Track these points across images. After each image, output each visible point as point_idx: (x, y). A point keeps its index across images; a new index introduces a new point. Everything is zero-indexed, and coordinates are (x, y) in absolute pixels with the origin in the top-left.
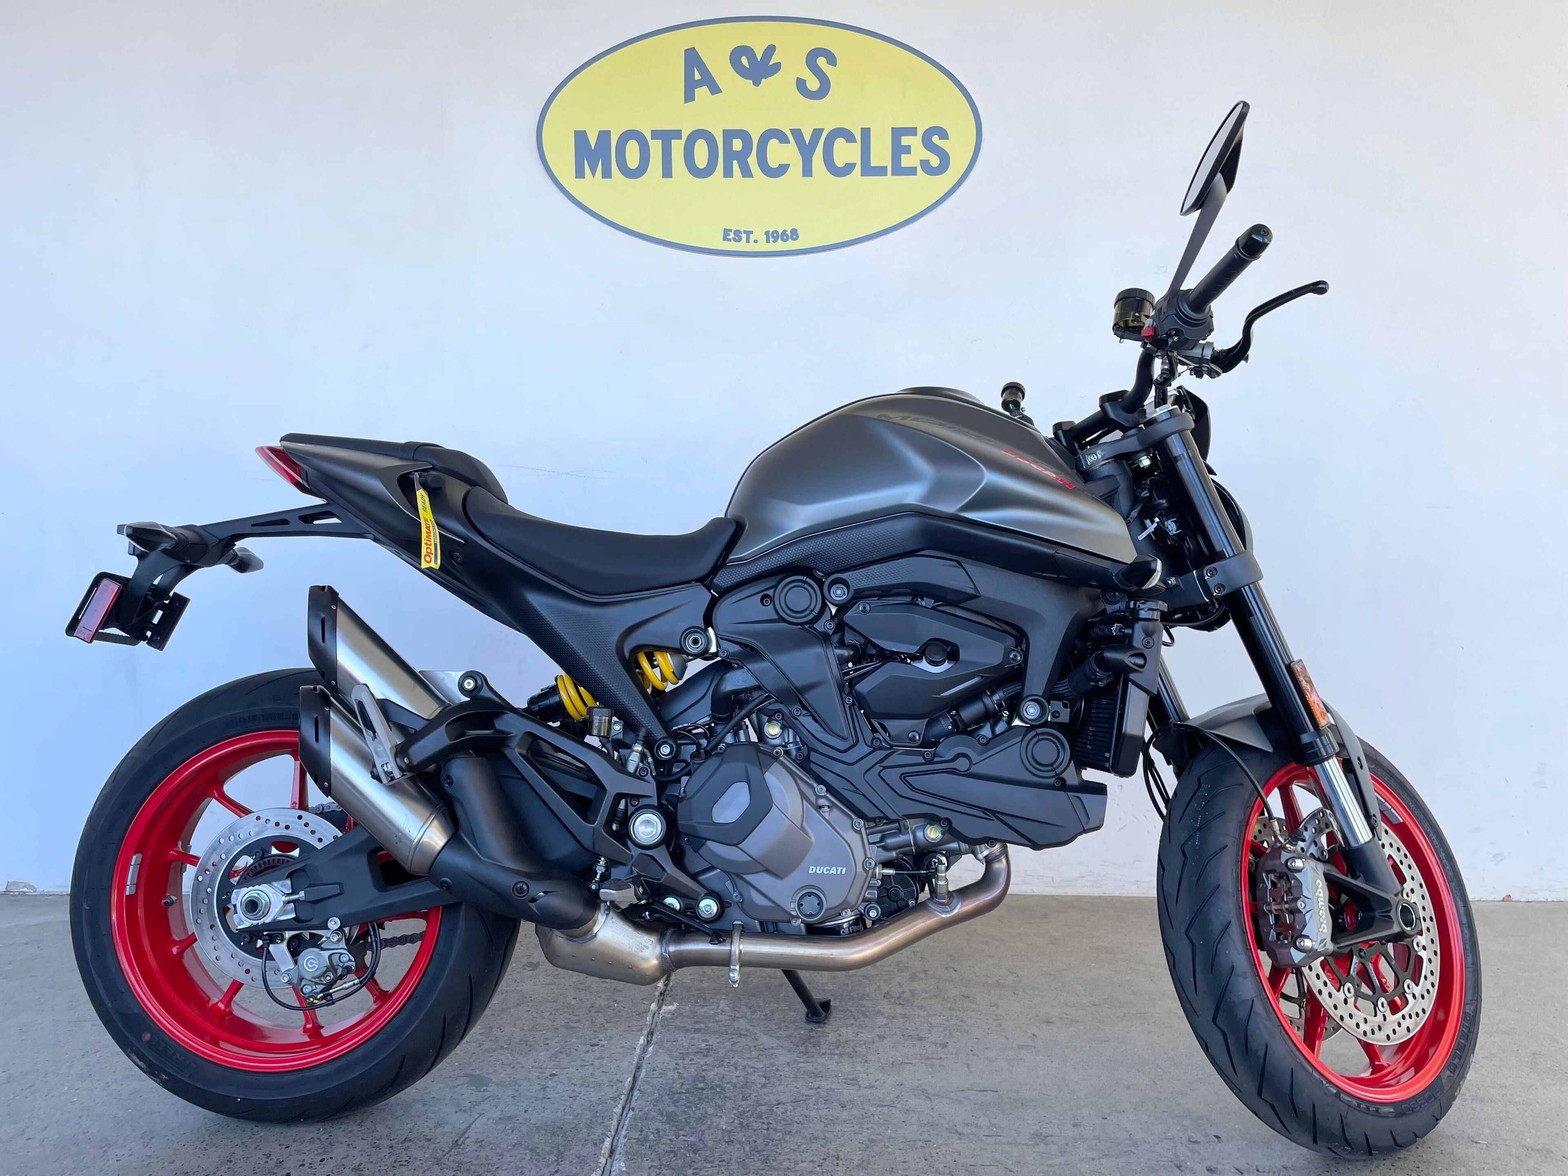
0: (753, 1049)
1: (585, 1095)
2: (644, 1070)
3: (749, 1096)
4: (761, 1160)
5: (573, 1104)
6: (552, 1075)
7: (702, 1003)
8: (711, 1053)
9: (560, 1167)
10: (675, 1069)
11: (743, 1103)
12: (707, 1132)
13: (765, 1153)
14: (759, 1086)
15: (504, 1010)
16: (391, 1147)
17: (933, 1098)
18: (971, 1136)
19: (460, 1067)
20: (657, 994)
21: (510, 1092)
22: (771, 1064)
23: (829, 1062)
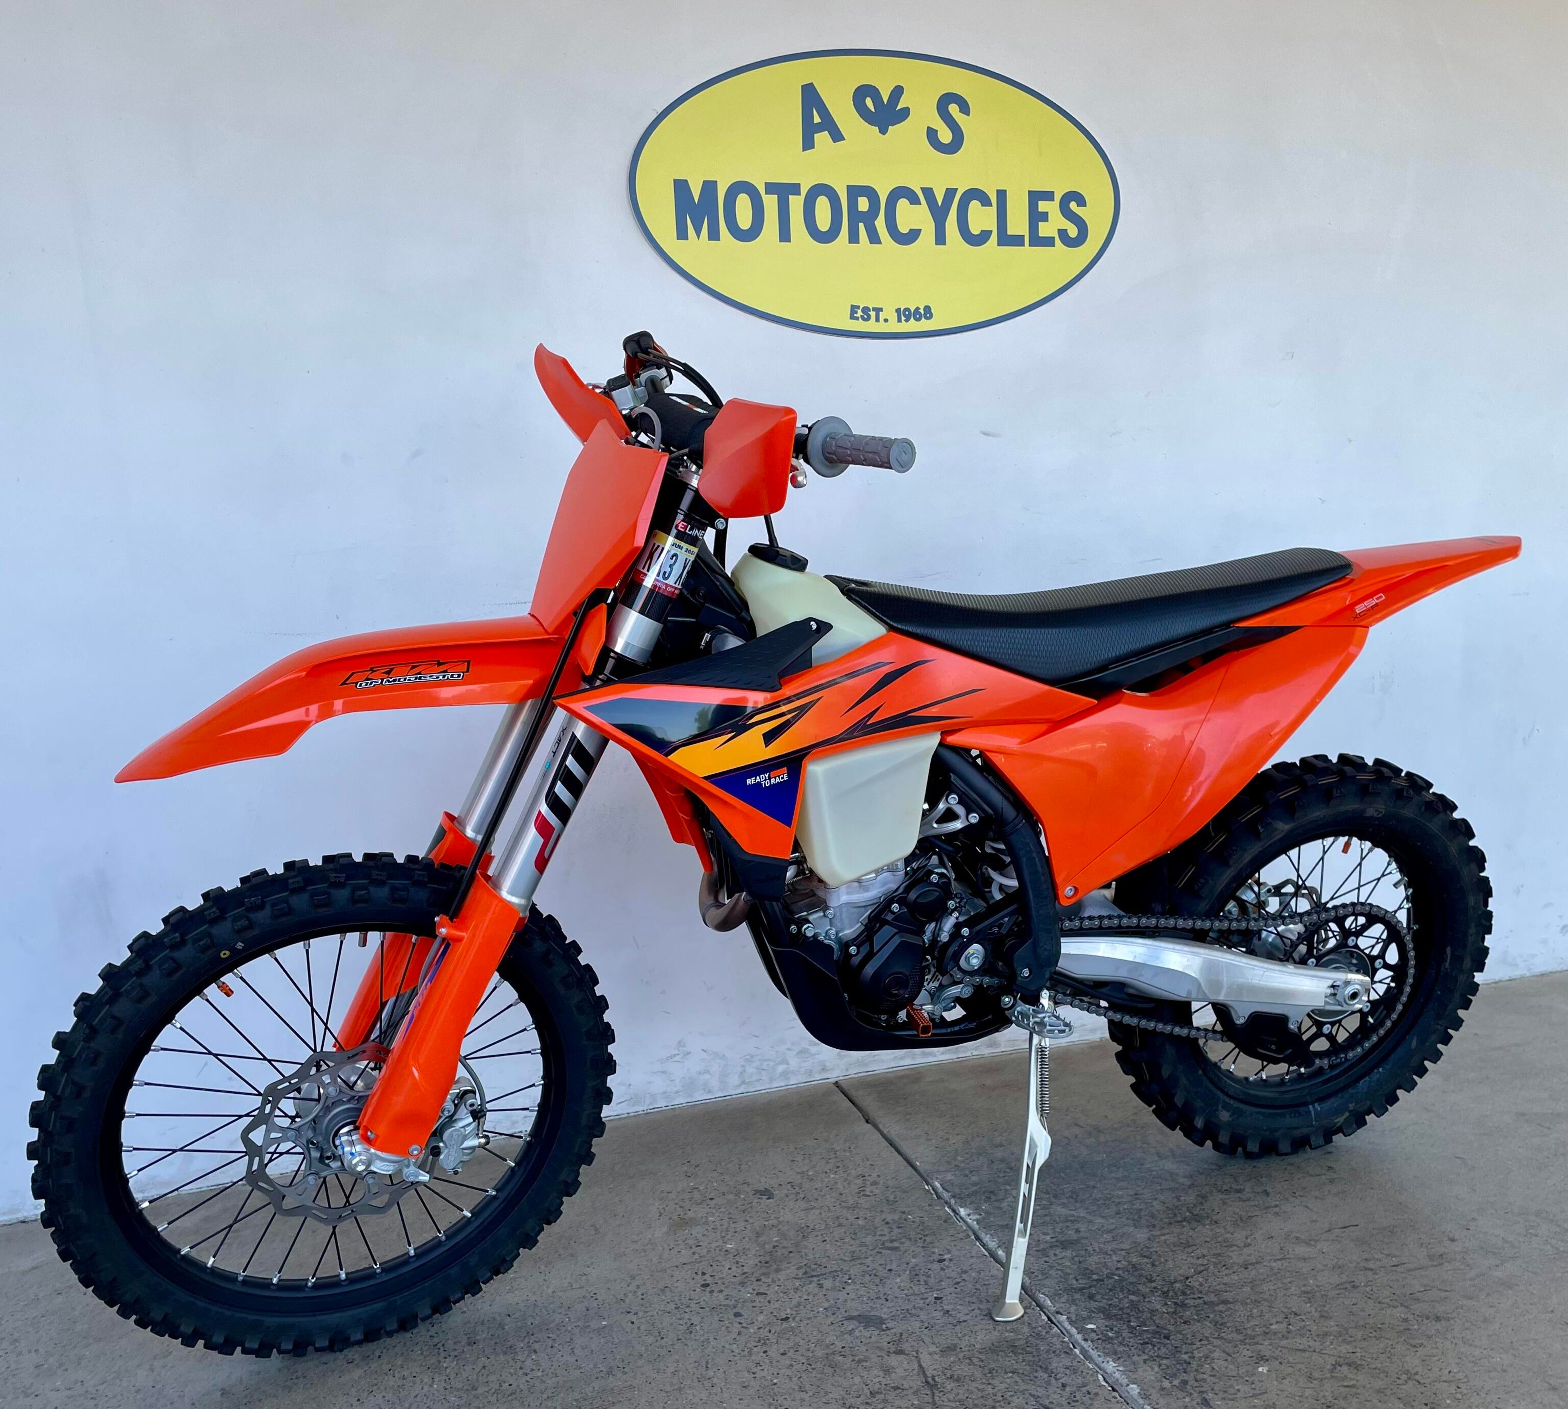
0: (1100, 1233)
3: (1152, 1277)
6: (936, 1298)
7: (993, 1198)
9: (1063, 1381)
10: (1051, 1267)
11: (1154, 1285)
12: (1154, 1318)
13: (1228, 1325)
14: (1149, 1266)
15: (797, 1245)
16: (867, 1403)
17: (1312, 1243)
18: (1382, 1269)
19: (829, 1313)
20: (935, 1196)
21: (918, 1324)
22: (1135, 1243)
23: (1184, 1230)
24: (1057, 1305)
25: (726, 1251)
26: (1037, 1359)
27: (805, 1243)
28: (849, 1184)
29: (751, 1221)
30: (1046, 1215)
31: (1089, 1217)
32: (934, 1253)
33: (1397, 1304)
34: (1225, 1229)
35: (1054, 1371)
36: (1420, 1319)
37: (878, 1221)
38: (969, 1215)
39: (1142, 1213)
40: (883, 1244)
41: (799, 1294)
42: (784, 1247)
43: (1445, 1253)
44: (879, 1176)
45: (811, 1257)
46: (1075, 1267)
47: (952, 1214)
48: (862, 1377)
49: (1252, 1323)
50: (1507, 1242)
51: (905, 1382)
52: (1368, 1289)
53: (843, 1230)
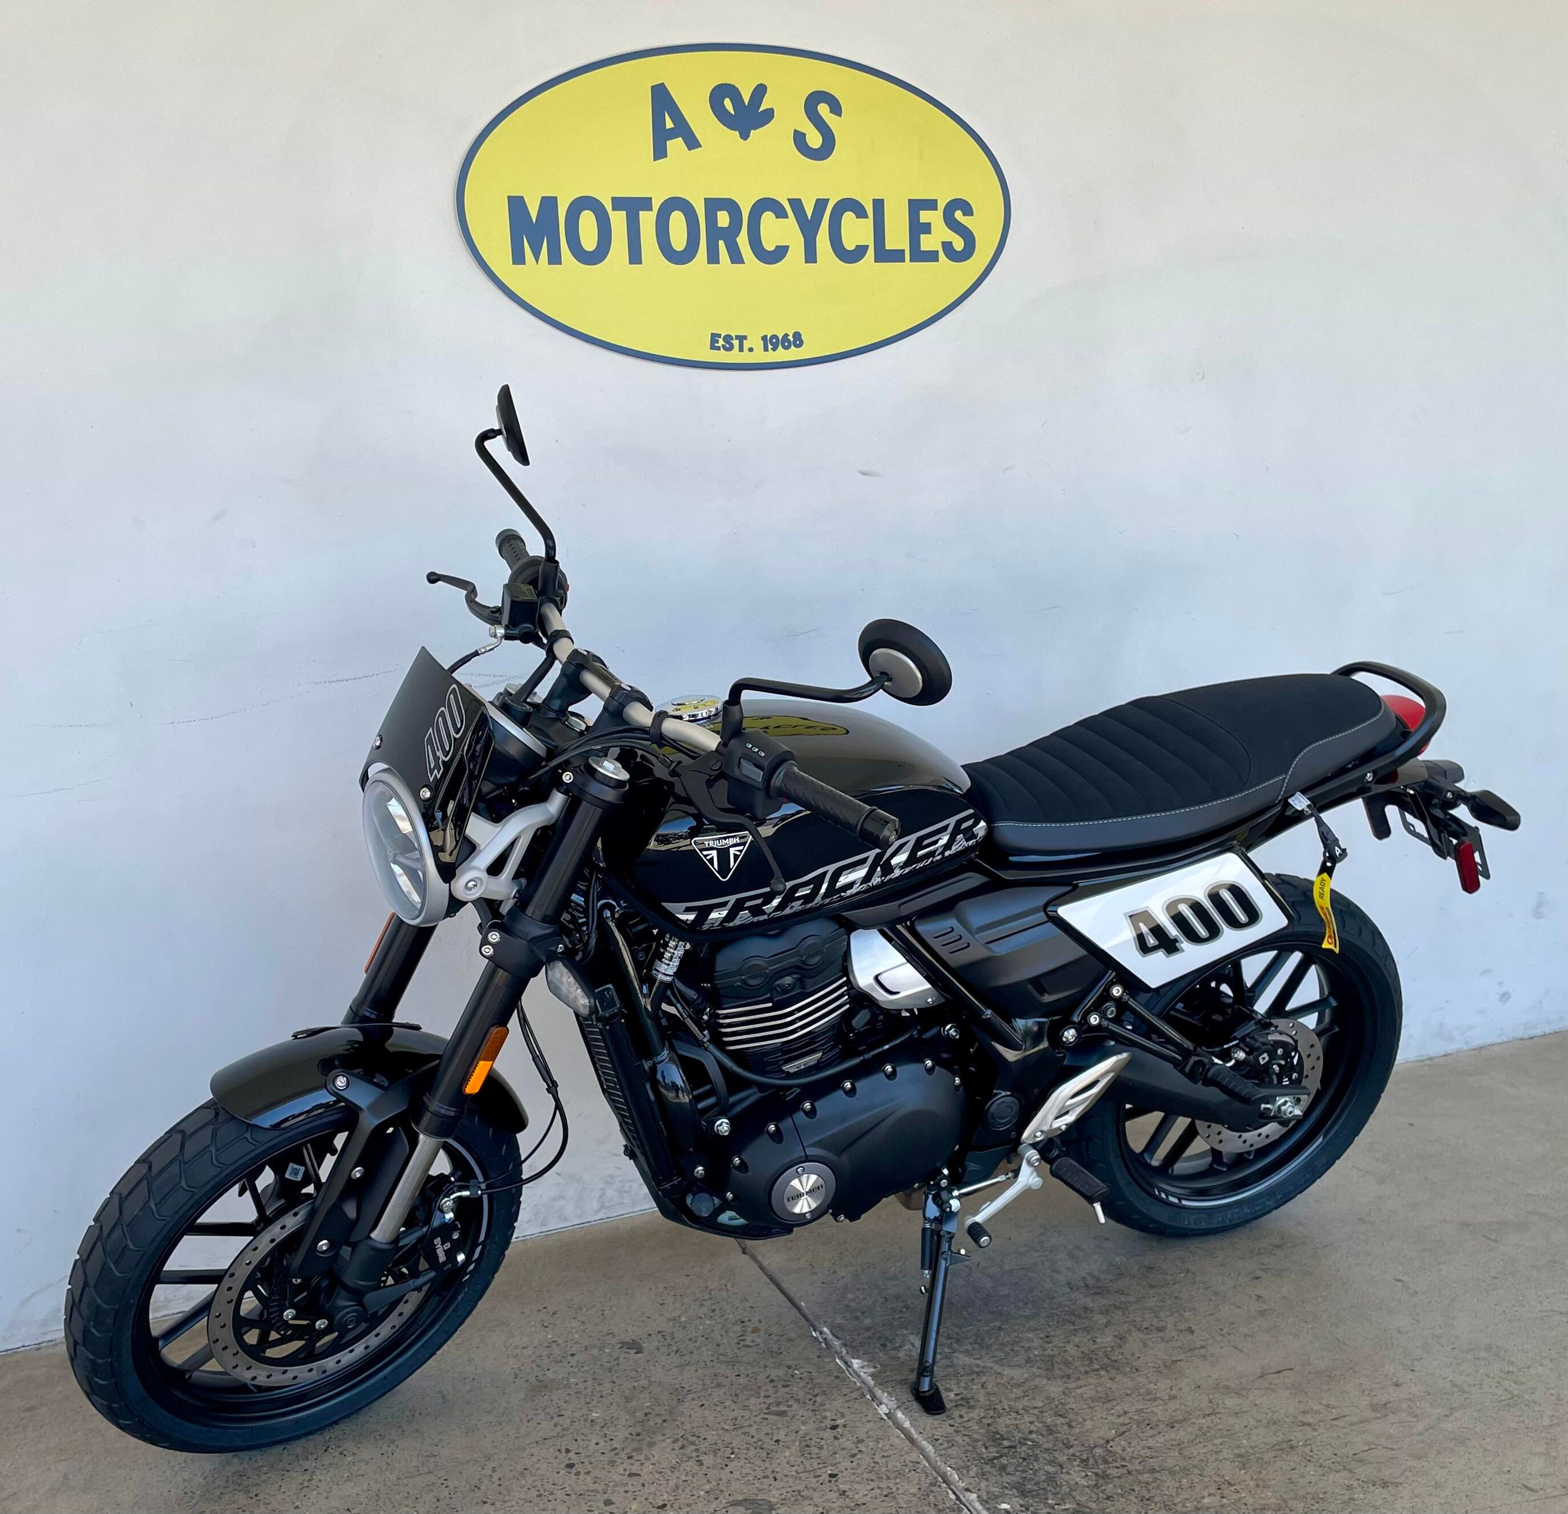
0: (1009, 1387)
1: (898, 1489)
2: (924, 1443)
3: (1069, 1442)
4: (1160, 1507)
5: (897, 1503)
6: (831, 1476)
8: (972, 1403)
11: (1071, 1451)
12: (1074, 1493)
13: (1156, 1499)
14: (1066, 1427)
15: (671, 1411)
17: (1244, 1393)
18: (1322, 1424)
19: (712, 1497)
20: (823, 1345)
22: (1048, 1398)
23: (1102, 1380)
24: (967, 1481)
25: (592, 1421)
27: (681, 1408)
28: (727, 1332)
29: (618, 1382)
30: (950, 1366)
31: (996, 1367)
32: (825, 1418)
33: (1340, 1468)
34: (1148, 1378)
36: (1366, 1486)
37: (761, 1377)
38: (862, 1367)
39: (1056, 1359)
40: (768, 1408)
41: (676, 1474)
42: (658, 1415)
43: (1390, 1403)
44: (760, 1321)
45: (688, 1426)
46: (984, 1431)
47: (844, 1368)
49: (1183, 1496)
50: (1456, 1386)
52: (1307, 1450)
53: (723, 1390)
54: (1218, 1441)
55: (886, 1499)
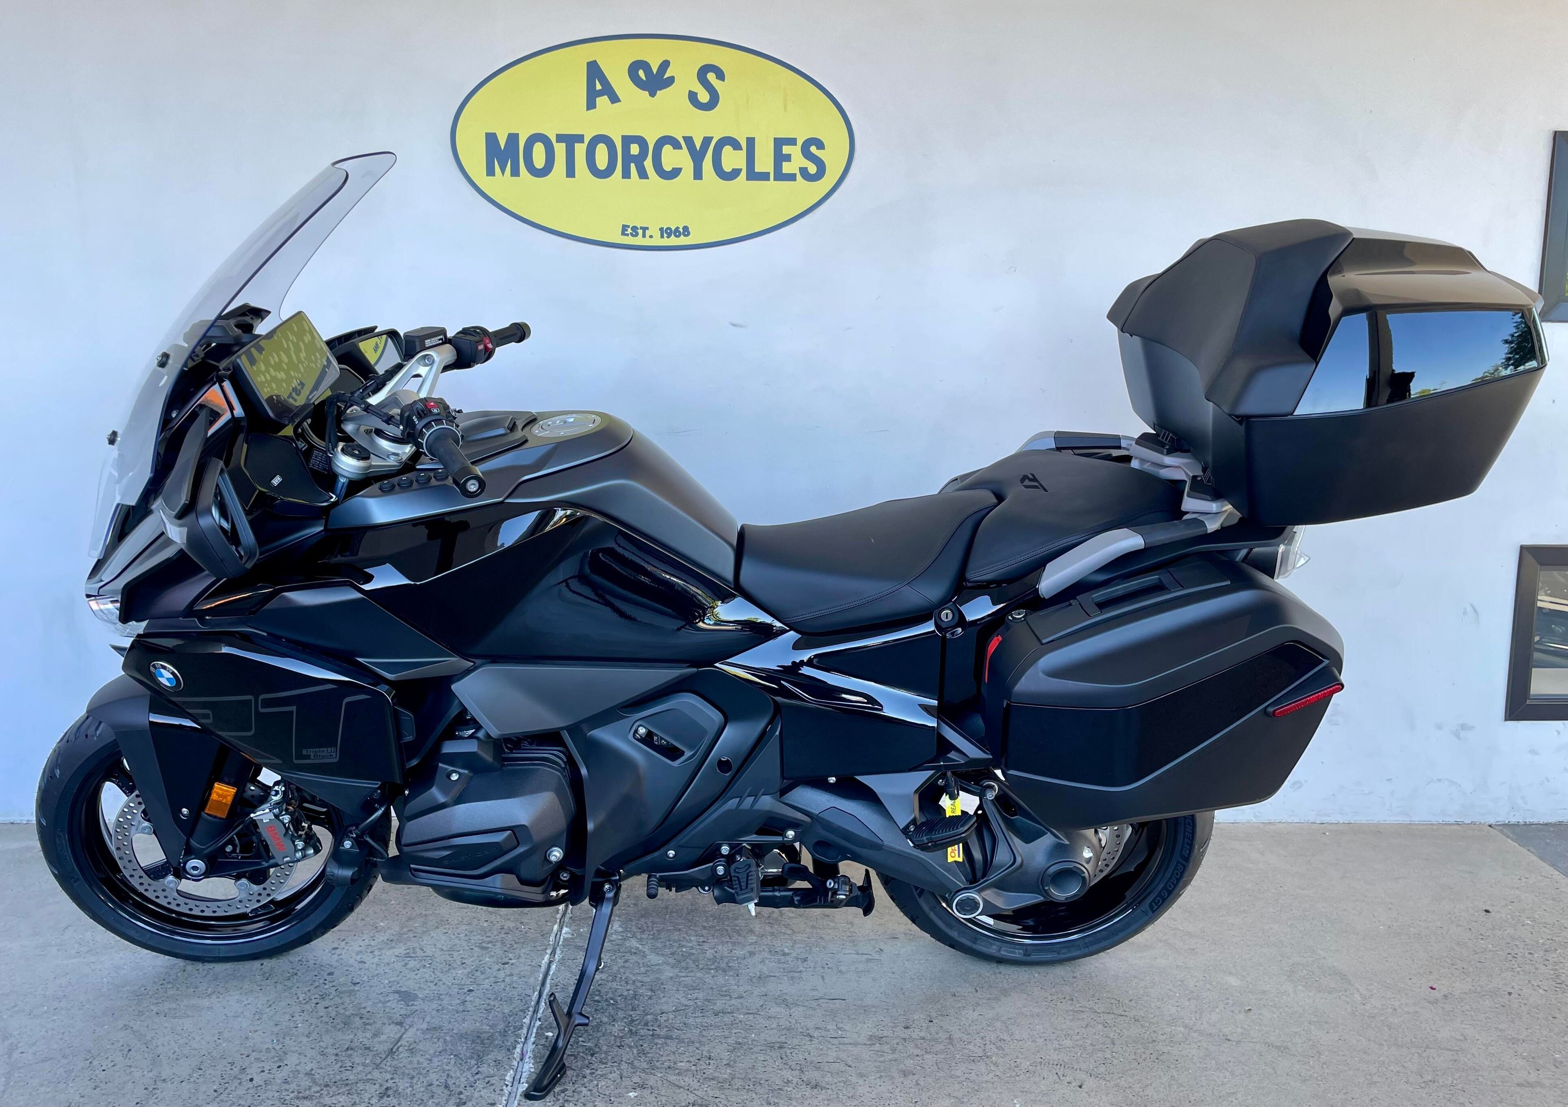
0: (641, 965)
3: (637, 1007)
11: (632, 1013)
14: (646, 998)
15: (424, 932)
16: (337, 1055)
17: (791, 1006)
18: (820, 1039)
19: (390, 985)
20: (559, 916)
21: (434, 1006)
22: (658, 979)
23: (706, 976)
26: (482, 1050)
30: (618, 945)
31: (647, 952)
33: (798, 1068)
35: (485, 1061)
36: (801, 1084)
38: (566, 934)
39: (692, 957)
42: (415, 933)
45: (424, 943)
47: (553, 931)
48: (356, 1035)
49: (670, 1058)
51: (377, 1046)
52: (790, 1052)
54: (734, 1031)
55: (484, 1012)
